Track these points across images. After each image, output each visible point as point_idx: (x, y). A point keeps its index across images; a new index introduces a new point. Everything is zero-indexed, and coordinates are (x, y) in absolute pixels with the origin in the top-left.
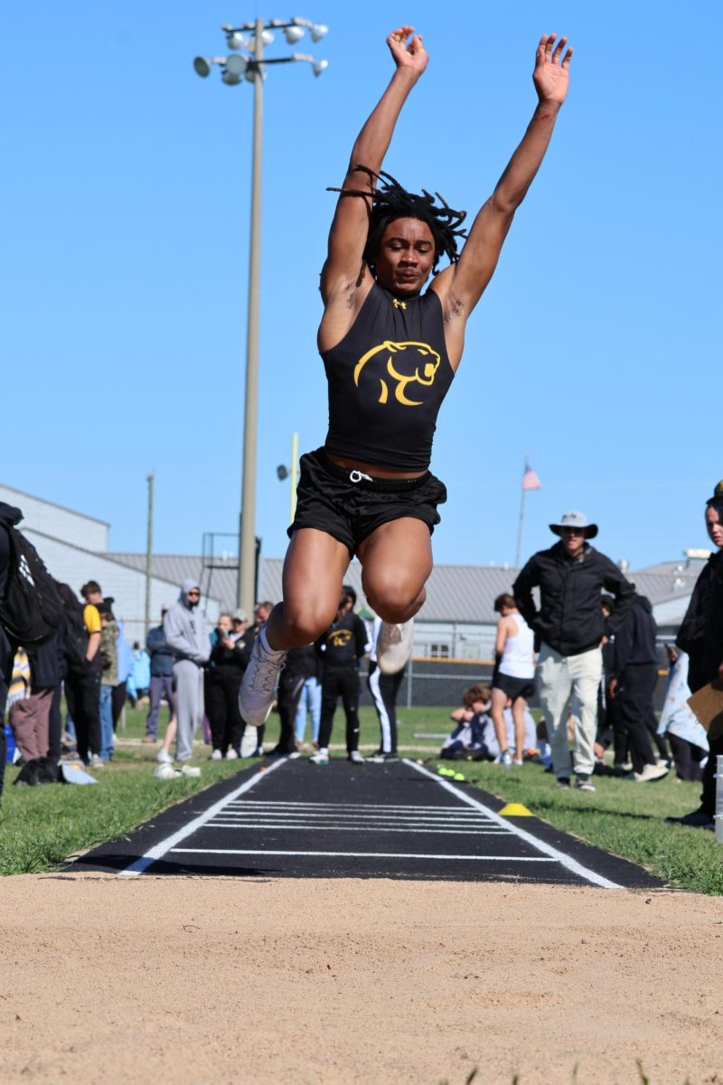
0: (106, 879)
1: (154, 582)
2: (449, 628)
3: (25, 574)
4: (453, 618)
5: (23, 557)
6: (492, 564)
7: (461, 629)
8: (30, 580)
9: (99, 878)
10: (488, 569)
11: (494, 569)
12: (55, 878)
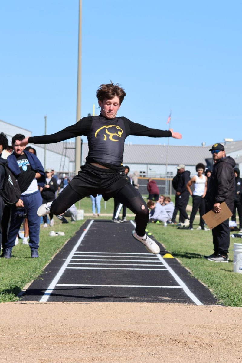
0: (36, 304)
1: (47, 151)
2: (146, 166)
3: (10, 182)
4: (147, 162)
5: (9, 176)
6: (160, 144)
7: (149, 166)
8: (12, 183)
9: (34, 303)
10: (159, 146)
11: (161, 146)
12: (20, 303)
